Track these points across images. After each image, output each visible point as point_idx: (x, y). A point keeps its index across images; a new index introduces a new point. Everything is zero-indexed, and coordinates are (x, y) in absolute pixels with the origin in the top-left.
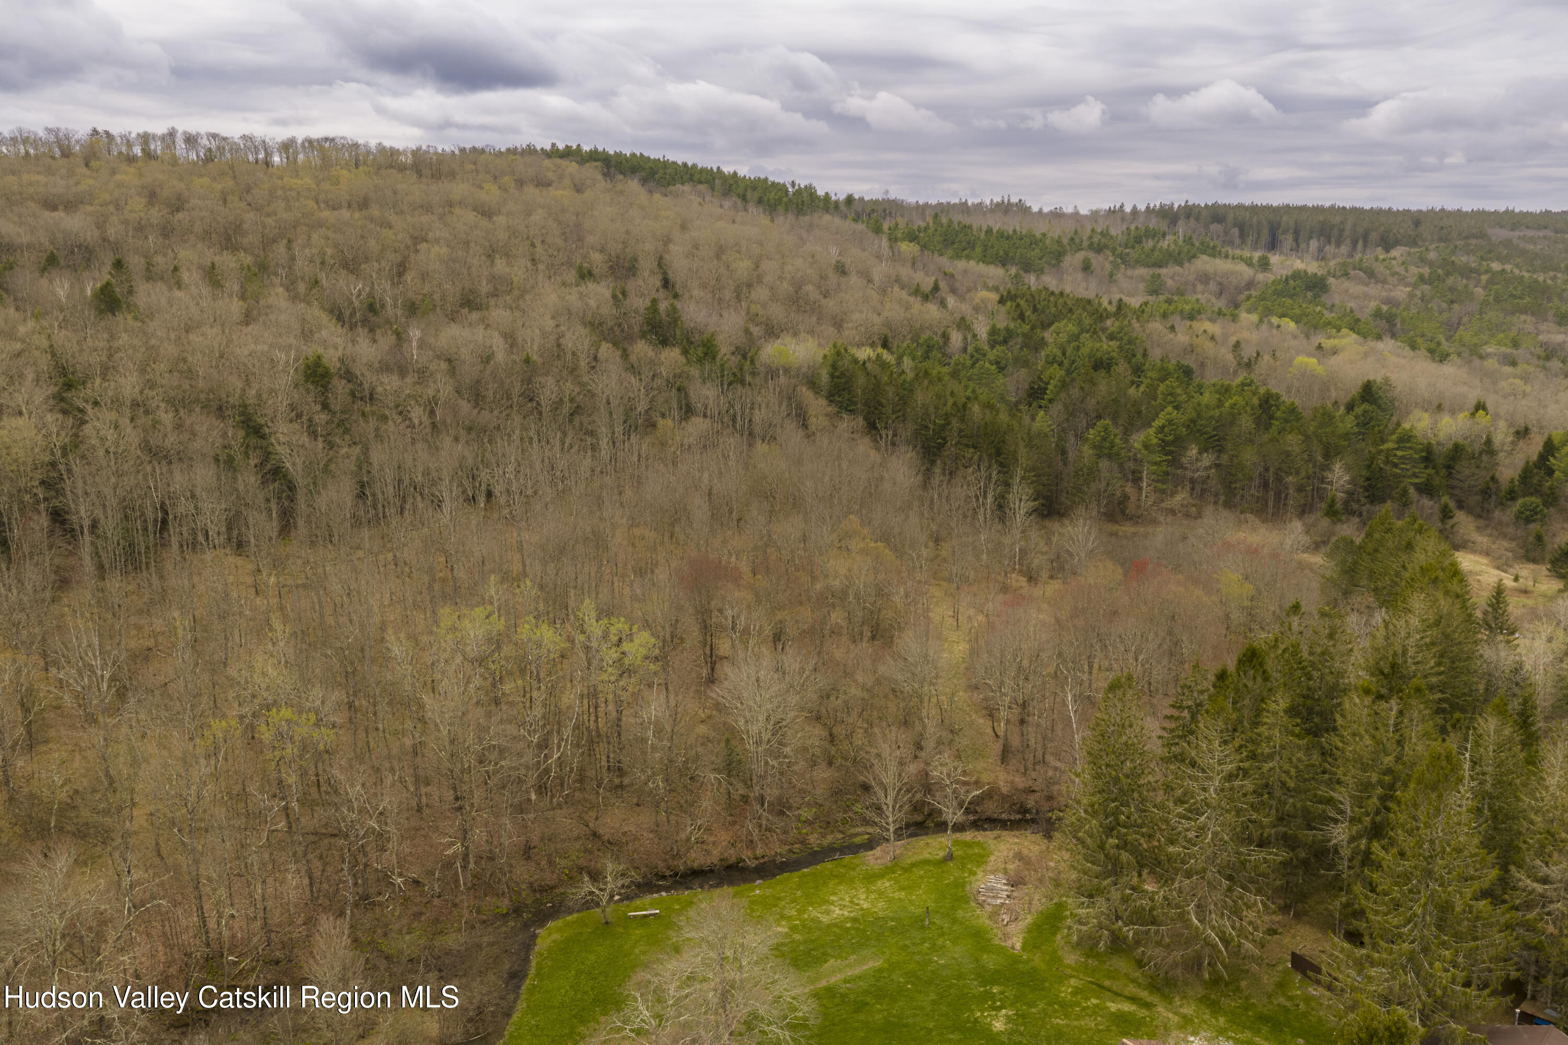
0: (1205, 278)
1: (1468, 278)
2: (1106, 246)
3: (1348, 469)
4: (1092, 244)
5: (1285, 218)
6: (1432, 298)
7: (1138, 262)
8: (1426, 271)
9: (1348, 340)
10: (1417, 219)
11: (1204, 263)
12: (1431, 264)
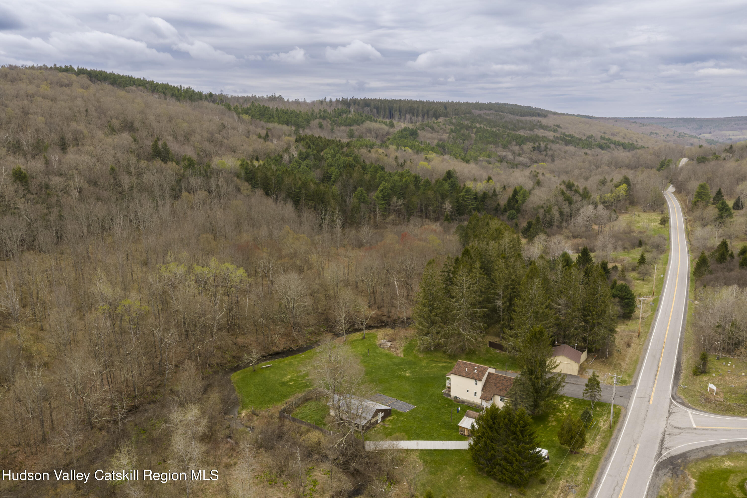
0: (369, 131)
1: (468, 130)
2: (327, 117)
3: (451, 203)
4: (321, 116)
5: (395, 105)
6: (457, 138)
7: (341, 124)
8: (453, 127)
9: (432, 155)
10: (445, 106)
11: (368, 124)
12: (454, 125)
